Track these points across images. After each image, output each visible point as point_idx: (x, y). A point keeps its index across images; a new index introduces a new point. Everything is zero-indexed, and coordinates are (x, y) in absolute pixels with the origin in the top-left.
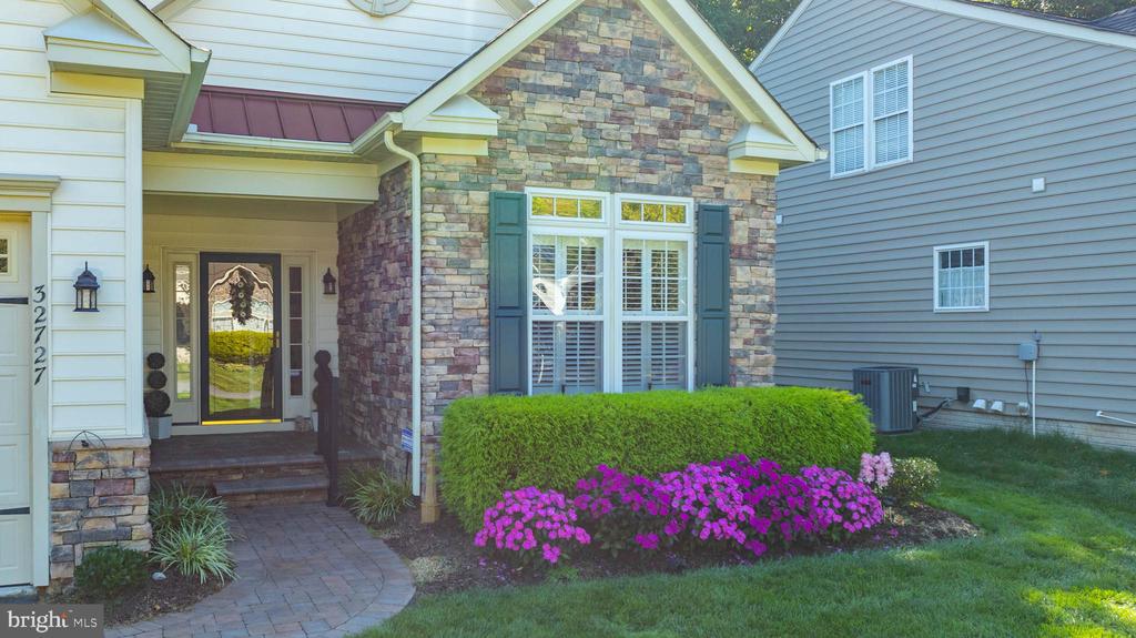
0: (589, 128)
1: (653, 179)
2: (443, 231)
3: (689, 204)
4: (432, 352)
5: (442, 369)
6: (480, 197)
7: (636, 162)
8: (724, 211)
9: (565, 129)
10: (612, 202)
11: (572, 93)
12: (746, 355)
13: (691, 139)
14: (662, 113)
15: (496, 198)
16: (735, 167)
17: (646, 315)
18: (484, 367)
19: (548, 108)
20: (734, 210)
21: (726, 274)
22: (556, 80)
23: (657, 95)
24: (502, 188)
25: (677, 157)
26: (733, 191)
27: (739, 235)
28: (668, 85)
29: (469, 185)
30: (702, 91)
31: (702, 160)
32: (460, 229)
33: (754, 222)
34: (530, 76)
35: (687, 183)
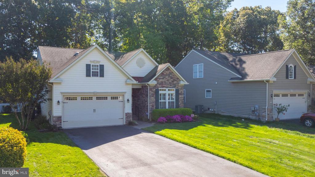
0: (165, 82)
1: (171, 87)
2: (151, 93)
3: (175, 89)
4: (150, 105)
5: (151, 106)
6: (155, 89)
7: (169, 85)
8: (178, 89)
9: (163, 82)
10: (167, 89)
11: (163, 78)
12: (180, 105)
13: (175, 82)
14: (172, 80)
15: (156, 89)
16: (179, 85)
17: (170, 101)
18: (155, 106)
19: (161, 80)
20: (179, 89)
21: (179, 96)
22: (162, 77)
23: (172, 78)
24: (156, 88)
25: (173, 84)
26: (179, 87)
27: (180, 92)
28: (173, 77)
29: (153, 88)
30: (176, 77)
31: (176, 84)
32: (153, 93)
33: (181, 91)
34: (160, 77)
35: (174, 87)
